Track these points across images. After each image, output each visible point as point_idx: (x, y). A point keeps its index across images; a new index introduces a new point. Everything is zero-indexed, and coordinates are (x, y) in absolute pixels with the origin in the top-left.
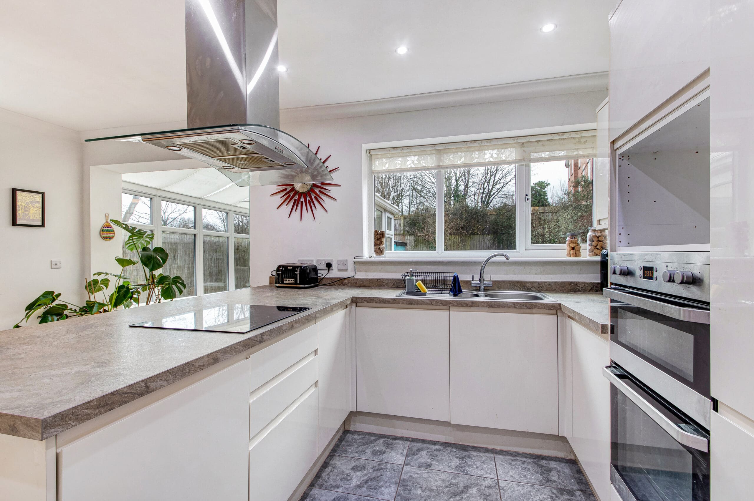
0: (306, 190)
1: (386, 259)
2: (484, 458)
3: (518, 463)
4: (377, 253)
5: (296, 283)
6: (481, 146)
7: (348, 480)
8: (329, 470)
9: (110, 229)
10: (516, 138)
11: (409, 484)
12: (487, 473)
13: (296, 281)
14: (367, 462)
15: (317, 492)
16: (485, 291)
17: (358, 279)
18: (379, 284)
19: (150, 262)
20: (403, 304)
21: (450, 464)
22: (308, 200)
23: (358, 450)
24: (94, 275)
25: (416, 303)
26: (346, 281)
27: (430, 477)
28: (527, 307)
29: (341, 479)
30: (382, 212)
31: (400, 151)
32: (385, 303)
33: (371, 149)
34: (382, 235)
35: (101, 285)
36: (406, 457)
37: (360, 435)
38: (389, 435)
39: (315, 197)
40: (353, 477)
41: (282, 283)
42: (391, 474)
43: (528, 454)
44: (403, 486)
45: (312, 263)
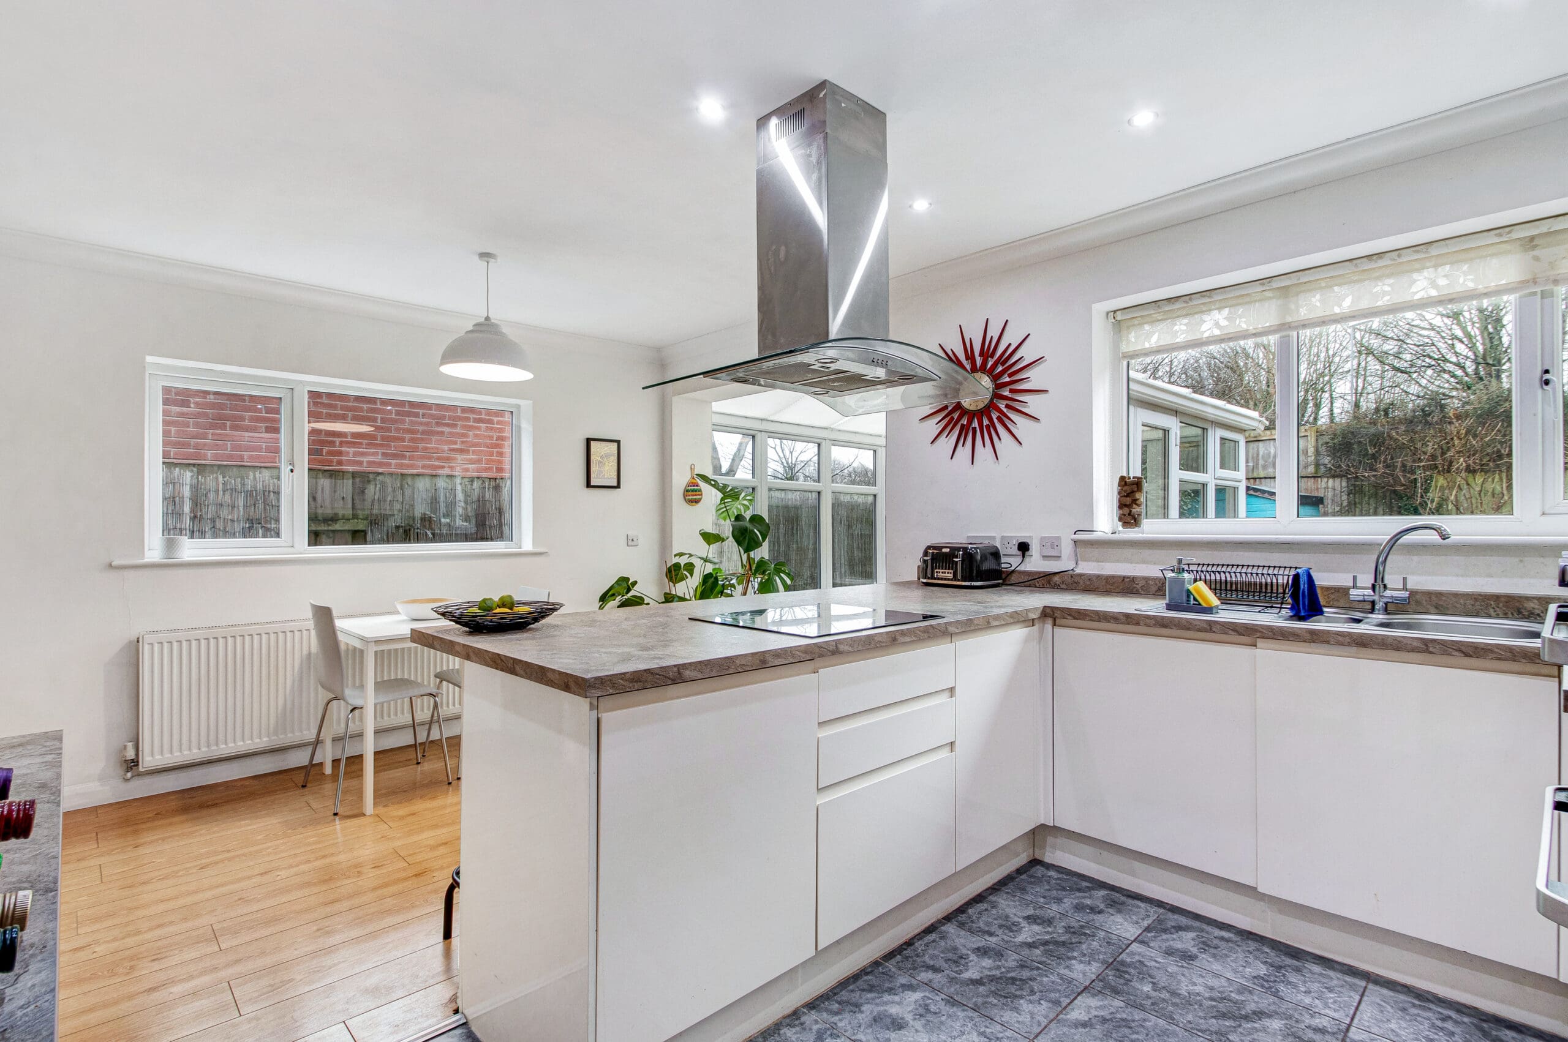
0: (981, 406)
1: (1144, 535)
2: (1335, 982)
3: (1429, 1014)
4: (1125, 522)
5: (955, 578)
6: (1400, 263)
7: (1012, 931)
8: (984, 908)
9: (696, 488)
10: (1507, 229)
11: (1132, 971)
12: (1326, 1006)
13: (955, 574)
14: (1058, 916)
15: (953, 931)
16: (1389, 614)
17: (1081, 575)
18: (1127, 587)
19: (745, 538)
20: (1146, 625)
21: (1241, 969)
22: (985, 424)
23: (1047, 894)
24: (675, 556)
25: (1175, 625)
26: (1056, 579)
27: (1183, 975)
28: (1463, 652)
29: (1001, 926)
30: (1204, 429)
31: (1185, 305)
32: (1109, 622)
33: (1115, 309)
34: (1135, 486)
35: (685, 572)
36: (1144, 931)
37: (1062, 873)
38: (1123, 889)
39: (999, 418)
40: (1024, 929)
41: (932, 577)
42: (1100, 946)
43: (1469, 1008)
44: (1118, 970)
45: (993, 543)
